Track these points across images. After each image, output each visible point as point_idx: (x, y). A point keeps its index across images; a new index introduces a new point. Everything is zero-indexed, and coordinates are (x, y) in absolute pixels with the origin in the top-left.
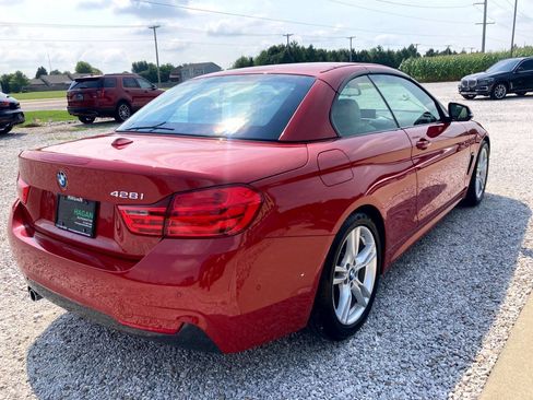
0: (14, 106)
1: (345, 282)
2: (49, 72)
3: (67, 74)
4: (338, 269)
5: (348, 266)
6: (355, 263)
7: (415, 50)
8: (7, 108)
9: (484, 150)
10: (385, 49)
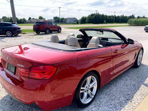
0: (19, 28)
1: (86, 92)
2: (32, 18)
3: (36, 19)
4: (82, 88)
5: (87, 87)
6: (89, 86)
7: (134, 16)
8: (17, 29)
9: (141, 52)
10: (125, 16)
